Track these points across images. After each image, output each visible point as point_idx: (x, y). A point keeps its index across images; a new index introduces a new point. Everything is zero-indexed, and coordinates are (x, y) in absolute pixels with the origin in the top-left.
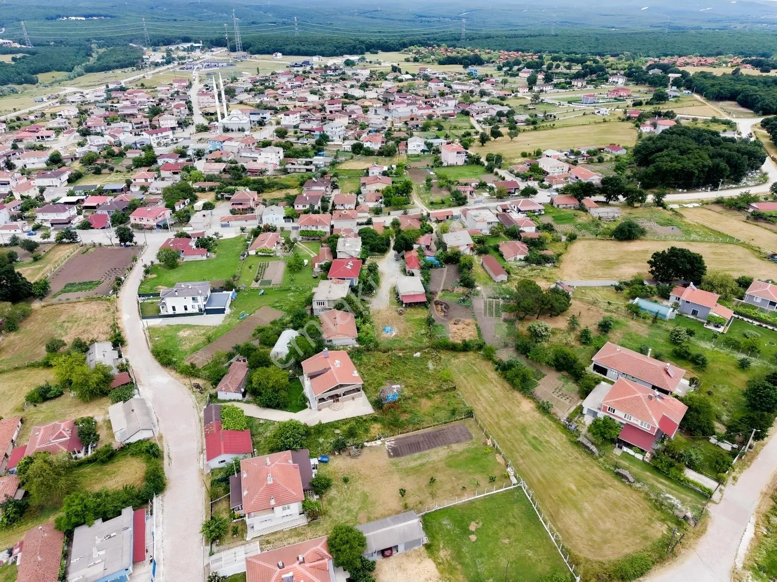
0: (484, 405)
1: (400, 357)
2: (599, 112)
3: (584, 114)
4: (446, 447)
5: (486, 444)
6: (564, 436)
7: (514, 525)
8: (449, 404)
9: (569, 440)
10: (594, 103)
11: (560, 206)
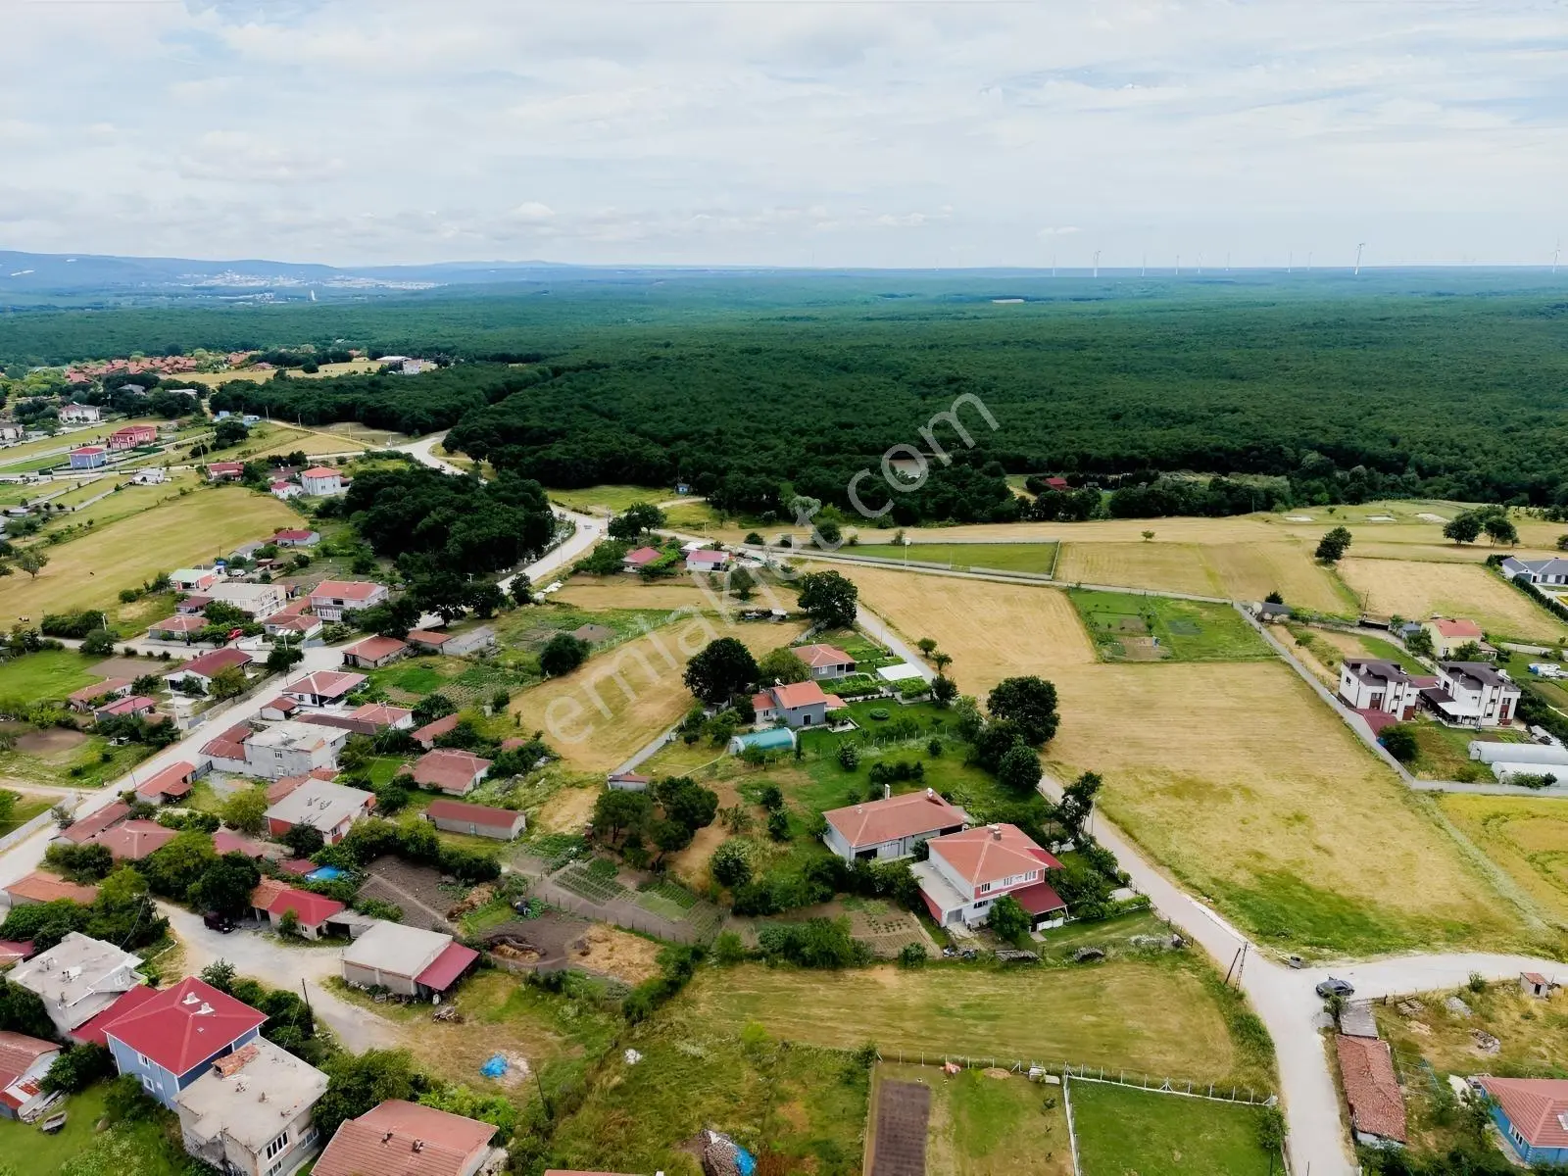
0: (850, 1028)
1: (617, 1088)
2: (144, 479)
3: (117, 489)
4: (931, 1138)
5: (950, 1075)
6: (979, 972)
7: (1148, 1129)
8: (820, 1079)
9: (994, 971)
10: (103, 464)
11: (380, 663)
